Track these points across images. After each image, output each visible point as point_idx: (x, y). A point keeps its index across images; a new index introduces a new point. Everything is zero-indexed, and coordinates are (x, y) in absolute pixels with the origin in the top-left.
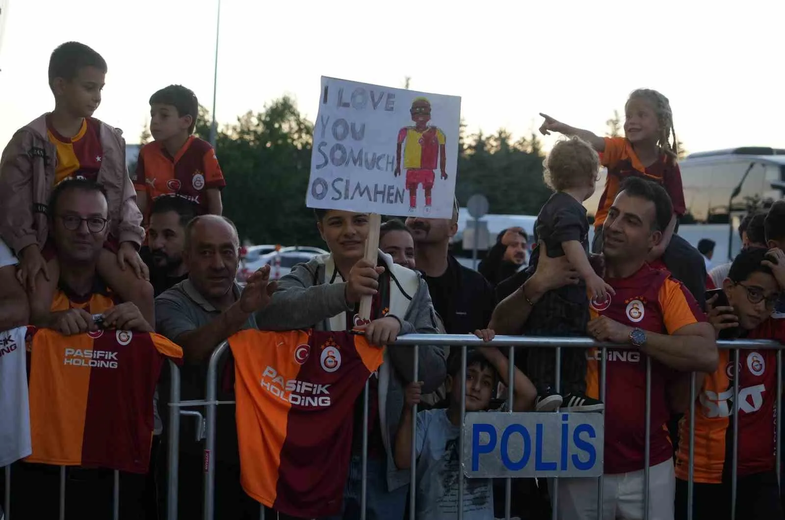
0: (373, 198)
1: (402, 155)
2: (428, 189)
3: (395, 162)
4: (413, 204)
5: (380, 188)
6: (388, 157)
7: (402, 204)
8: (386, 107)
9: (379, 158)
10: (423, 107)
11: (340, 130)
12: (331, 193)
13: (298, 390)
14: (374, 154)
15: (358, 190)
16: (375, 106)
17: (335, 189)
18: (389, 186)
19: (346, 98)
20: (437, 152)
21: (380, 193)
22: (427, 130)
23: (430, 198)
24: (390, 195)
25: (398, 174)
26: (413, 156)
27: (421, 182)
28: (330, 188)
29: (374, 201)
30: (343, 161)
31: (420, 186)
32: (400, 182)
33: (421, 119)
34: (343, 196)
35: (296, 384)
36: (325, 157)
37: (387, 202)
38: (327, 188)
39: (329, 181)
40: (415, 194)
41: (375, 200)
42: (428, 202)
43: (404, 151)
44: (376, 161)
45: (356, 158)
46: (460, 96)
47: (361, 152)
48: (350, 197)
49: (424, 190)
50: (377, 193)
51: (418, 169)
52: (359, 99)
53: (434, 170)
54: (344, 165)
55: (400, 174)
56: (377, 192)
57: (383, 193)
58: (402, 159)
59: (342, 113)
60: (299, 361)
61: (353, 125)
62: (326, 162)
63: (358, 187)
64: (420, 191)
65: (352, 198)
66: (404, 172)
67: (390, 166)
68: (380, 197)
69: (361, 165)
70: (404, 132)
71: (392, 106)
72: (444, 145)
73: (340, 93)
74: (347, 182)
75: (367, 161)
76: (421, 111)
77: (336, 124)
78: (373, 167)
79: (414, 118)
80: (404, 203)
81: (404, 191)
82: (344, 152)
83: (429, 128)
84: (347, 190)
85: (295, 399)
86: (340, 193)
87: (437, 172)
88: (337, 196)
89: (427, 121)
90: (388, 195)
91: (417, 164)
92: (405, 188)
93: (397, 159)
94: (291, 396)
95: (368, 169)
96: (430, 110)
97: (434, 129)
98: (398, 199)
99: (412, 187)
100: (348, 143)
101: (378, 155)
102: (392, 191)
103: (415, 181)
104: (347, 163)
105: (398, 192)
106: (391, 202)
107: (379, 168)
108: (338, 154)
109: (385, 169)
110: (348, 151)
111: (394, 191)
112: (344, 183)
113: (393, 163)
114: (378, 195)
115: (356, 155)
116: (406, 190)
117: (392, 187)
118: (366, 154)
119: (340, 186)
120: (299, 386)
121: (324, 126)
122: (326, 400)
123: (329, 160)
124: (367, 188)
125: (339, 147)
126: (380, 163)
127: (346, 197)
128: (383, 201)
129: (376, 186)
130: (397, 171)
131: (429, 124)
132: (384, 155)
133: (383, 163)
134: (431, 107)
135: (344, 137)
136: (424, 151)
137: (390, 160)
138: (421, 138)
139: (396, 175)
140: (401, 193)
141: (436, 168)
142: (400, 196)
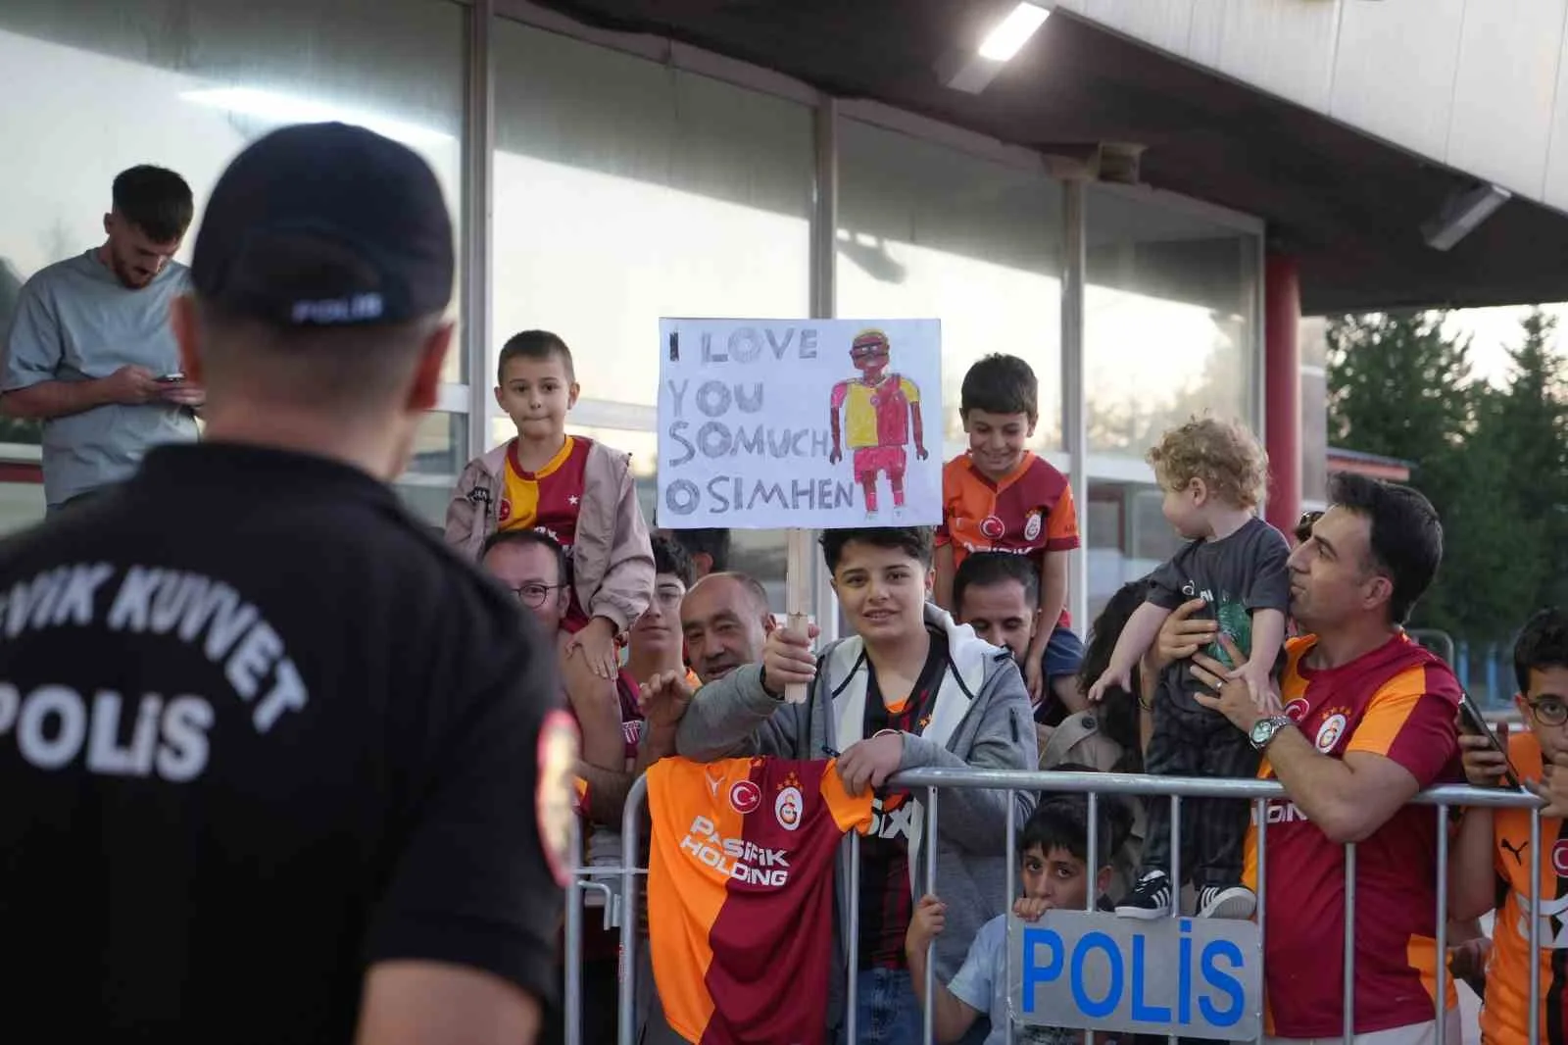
0: (789, 501)
1: (842, 426)
2: (896, 477)
3: (830, 440)
4: (871, 505)
5: (803, 486)
6: (814, 433)
7: (850, 509)
8: (801, 352)
9: (798, 437)
10: (873, 345)
11: (713, 399)
12: (706, 501)
13: (746, 858)
14: (787, 432)
15: (759, 494)
16: (778, 354)
17: (714, 495)
18: (820, 482)
19: (719, 346)
20: (906, 416)
21: (804, 493)
22: (883, 382)
23: (902, 494)
24: (823, 495)
25: (837, 459)
26: (862, 426)
27: (882, 467)
28: (704, 494)
29: (794, 508)
30: (726, 447)
31: (881, 474)
32: (844, 472)
33: (871, 364)
34: (732, 504)
35: (744, 847)
36: (686, 445)
37: (820, 507)
38: (697, 494)
39: (701, 483)
40: (874, 490)
41: (796, 506)
42: (899, 500)
43: (845, 420)
44: (790, 443)
45: (751, 441)
46: (939, 317)
47: (759, 431)
48: (745, 505)
49: (890, 481)
50: (797, 495)
51: (875, 448)
52: (745, 345)
53: (903, 446)
54: (727, 454)
55: (840, 460)
56: (797, 493)
57: (810, 493)
58: (842, 434)
59: (712, 372)
60: (739, 807)
61: (739, 391)
62: (691, 454)
63: (759, 487)
64: (882, 482)
65: (750, 506)
66: (848, 456)
67: (820, 447)
68: (804, 500)
69: (761, 451)
70: (840, 390)
71: (813, 349)
72: (918, 403)
73: (706, 340)
74: (738, 482)
75: (772, 444)
76: (870, 352)
77: (704, 390)
78: (786, 452)
79: (858, 366)
80: (854, 506)
81: (851, 486)
82: (726, 434)
83: (888, 377)
84: (738, 495)
85: (740, 871)
86: (726, 502)
87: (910, 448)
88: (720, 505)
89: (883, 366)
90: (819, 494)
91: (871, 439)
92: (854, 481)
93: (833, 436)
94: (737, 865)
95: (776, 456)
96: (888, 347)
97: (896, 379)
98: (843, 500)
99: (866, 478)
100: (734, 419)
101: (793, 433)
102: (827, 488)
103: (872, 467)
104: (734, 451)
105: (840, 488)
106: (829, 506)
107: (797, 452)
108: (714, 439)
109: (809, 453)
110: (734, 432)
111: (832, 488)
112: (731, 484)
113: (824, 443)
114: (800, 498)
115: (750, 438)
116: (855, 485)
117: (828, 482)
118: (770, 433)
119: (726, 489)
120: (748, 851)
121: (679, 398)
122: (783, 876)
123: (697, 449)
124: (776, 488)
125: (716, 427)
126: (799, 444)
127: (739, 506)
128: (811, 506)
129: (795, 483)
130: (835, 455)
131: (887, 371)
132: (806, 432)
133: (805, 444)
134: (889, 343)
135: (722, 410)
136: (881, 417)
137: (820, 438)
138: (874, 397)
139: (832, 460)
140: (847, 490)
141: (906, 442)
142: (845, 494)
